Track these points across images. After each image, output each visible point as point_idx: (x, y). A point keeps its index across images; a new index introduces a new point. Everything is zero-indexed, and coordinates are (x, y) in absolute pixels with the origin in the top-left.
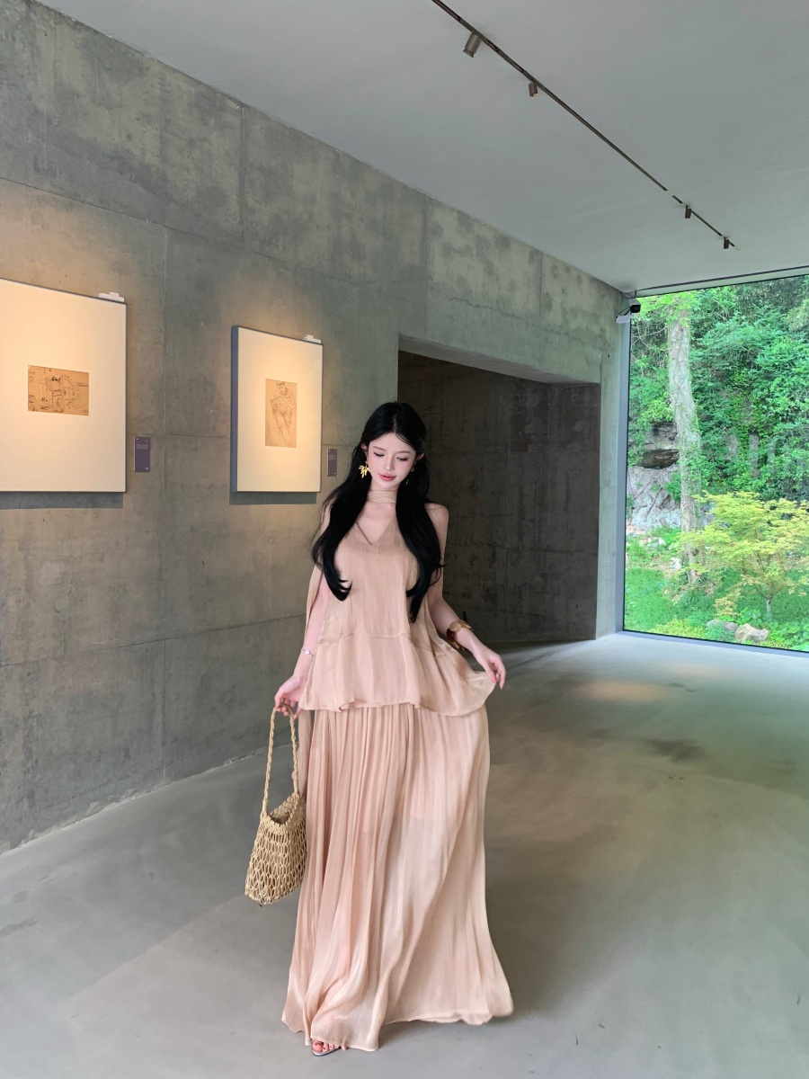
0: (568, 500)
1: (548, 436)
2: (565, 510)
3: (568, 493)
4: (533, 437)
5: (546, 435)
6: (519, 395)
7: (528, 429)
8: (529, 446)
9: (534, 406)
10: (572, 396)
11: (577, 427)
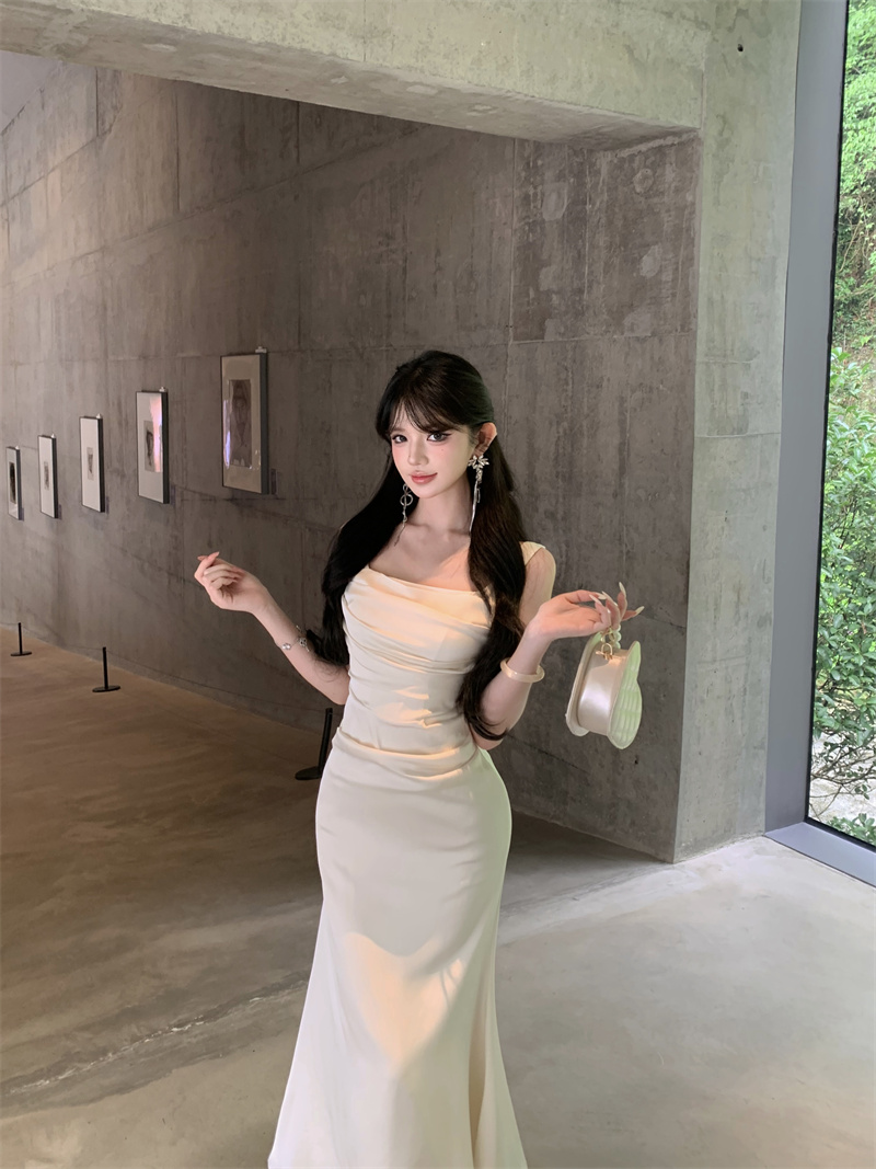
0: (622, 470)
1: (585, 296)
2: (615, 495)
3: (623, 448)
4: (554, 297)
5: (581, 291)
6: (531, 192)
7: (547, 279)
8: (550, 324)
9: (559, 215)
10: (639, 175)
11: (647, 266)
